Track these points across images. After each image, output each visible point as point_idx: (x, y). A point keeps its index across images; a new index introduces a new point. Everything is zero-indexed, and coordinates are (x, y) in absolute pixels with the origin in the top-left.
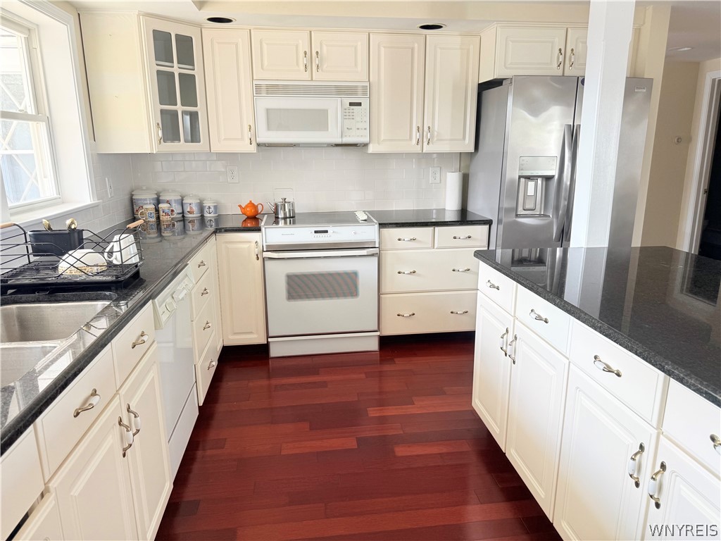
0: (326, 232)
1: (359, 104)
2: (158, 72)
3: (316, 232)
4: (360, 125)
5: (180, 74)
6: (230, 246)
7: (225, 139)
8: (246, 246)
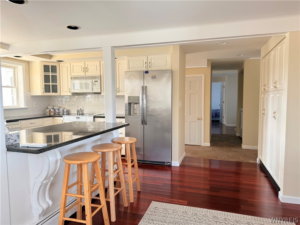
0: (79, 118)
1: (97, 81)
2: (44, 75)
3: (77, 118)
4: (98, 87)
5: (52, 75)
6: (56, 121)
7: (64, 92)
8: (60, 121)
